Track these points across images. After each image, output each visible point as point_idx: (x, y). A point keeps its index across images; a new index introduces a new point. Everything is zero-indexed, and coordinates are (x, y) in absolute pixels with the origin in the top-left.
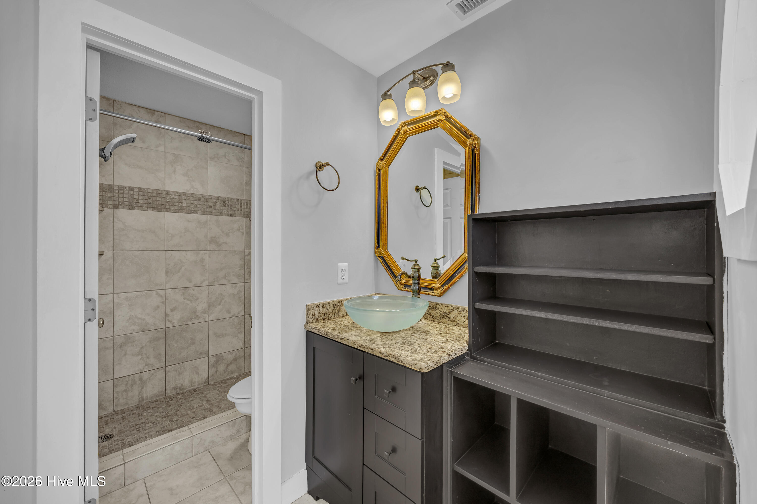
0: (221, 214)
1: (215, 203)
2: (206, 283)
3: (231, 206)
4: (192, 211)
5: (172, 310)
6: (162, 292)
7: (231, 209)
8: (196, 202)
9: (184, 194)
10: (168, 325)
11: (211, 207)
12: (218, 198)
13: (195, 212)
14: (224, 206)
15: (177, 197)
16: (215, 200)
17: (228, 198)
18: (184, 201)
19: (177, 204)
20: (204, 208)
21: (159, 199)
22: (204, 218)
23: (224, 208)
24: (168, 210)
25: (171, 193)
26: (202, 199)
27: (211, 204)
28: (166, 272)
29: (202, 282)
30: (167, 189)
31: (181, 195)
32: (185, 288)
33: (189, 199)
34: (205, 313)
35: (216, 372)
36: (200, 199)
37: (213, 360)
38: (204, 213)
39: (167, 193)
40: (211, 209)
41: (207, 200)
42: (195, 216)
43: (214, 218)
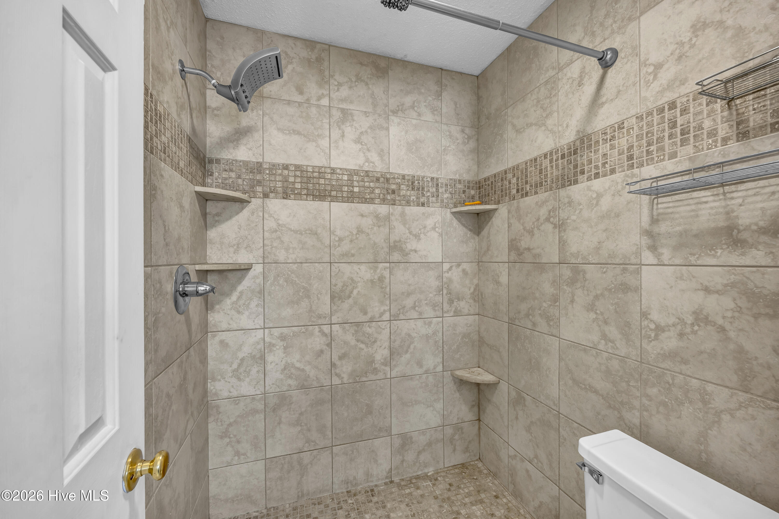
0: (408, 203)
1: (399, 185)
2: (386, 316)
3: (423, 188)
4: (366, 199)
5: (340, 358)
6: (326, 329)
7: (423, 195)
8: (372, 184)
9: (356, 172)
10: (336, 381)
11: (393, 192)
12: (404, 177)
13: (371, 201)
14: (413, 189)
15: (345, 178)
16: (399, 180)
17: (418, 176)
18: (355, 184)
19: (346, 189)
20: (384, 195)
21: (322, 181)
22: (383, 209)
23: (412, 192)
24: (335, 199)
25: (338, 171)
26: (382, 180)
27: (393, 187)
28: (332, 298)
29: (382, 314)
30: (332, 166)
31: (352, 173)
32: (358, 324)
33: (363, 181)
34: (386, 365)
35: (403, 461)
36: (378, 180)
37: (397, 442)
38: (384, 201)
39: (333, 171)
40: (393, 196)
41: (388, 180)
42: (371, 207)
43: (398, 209)
